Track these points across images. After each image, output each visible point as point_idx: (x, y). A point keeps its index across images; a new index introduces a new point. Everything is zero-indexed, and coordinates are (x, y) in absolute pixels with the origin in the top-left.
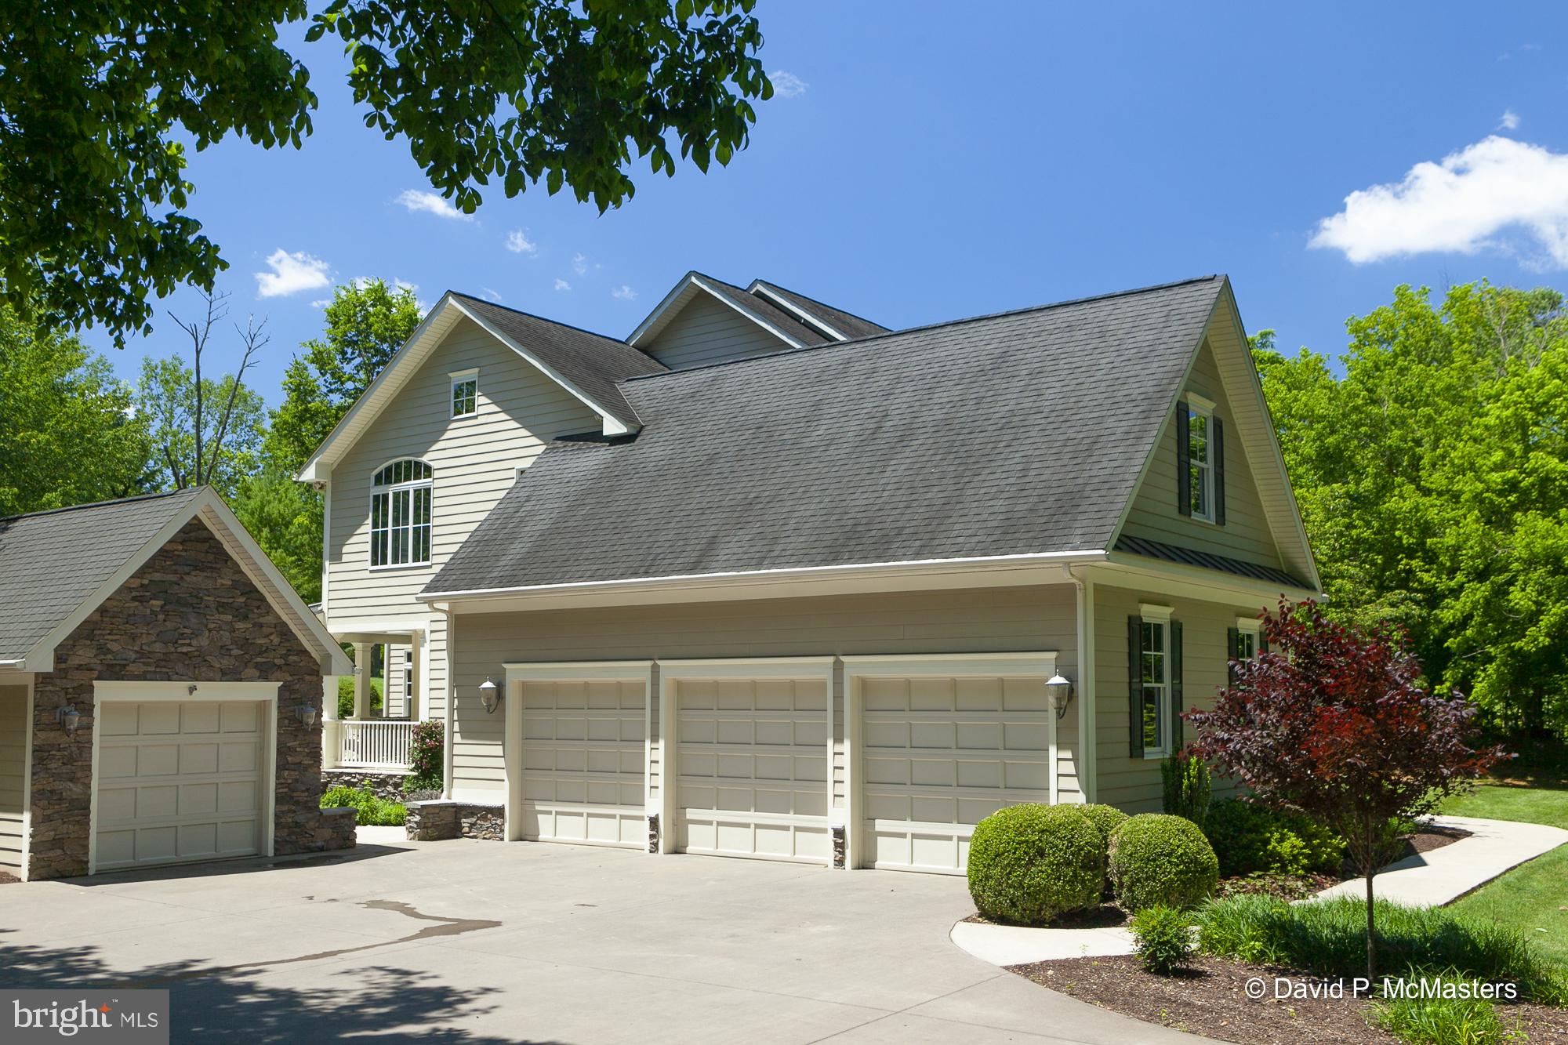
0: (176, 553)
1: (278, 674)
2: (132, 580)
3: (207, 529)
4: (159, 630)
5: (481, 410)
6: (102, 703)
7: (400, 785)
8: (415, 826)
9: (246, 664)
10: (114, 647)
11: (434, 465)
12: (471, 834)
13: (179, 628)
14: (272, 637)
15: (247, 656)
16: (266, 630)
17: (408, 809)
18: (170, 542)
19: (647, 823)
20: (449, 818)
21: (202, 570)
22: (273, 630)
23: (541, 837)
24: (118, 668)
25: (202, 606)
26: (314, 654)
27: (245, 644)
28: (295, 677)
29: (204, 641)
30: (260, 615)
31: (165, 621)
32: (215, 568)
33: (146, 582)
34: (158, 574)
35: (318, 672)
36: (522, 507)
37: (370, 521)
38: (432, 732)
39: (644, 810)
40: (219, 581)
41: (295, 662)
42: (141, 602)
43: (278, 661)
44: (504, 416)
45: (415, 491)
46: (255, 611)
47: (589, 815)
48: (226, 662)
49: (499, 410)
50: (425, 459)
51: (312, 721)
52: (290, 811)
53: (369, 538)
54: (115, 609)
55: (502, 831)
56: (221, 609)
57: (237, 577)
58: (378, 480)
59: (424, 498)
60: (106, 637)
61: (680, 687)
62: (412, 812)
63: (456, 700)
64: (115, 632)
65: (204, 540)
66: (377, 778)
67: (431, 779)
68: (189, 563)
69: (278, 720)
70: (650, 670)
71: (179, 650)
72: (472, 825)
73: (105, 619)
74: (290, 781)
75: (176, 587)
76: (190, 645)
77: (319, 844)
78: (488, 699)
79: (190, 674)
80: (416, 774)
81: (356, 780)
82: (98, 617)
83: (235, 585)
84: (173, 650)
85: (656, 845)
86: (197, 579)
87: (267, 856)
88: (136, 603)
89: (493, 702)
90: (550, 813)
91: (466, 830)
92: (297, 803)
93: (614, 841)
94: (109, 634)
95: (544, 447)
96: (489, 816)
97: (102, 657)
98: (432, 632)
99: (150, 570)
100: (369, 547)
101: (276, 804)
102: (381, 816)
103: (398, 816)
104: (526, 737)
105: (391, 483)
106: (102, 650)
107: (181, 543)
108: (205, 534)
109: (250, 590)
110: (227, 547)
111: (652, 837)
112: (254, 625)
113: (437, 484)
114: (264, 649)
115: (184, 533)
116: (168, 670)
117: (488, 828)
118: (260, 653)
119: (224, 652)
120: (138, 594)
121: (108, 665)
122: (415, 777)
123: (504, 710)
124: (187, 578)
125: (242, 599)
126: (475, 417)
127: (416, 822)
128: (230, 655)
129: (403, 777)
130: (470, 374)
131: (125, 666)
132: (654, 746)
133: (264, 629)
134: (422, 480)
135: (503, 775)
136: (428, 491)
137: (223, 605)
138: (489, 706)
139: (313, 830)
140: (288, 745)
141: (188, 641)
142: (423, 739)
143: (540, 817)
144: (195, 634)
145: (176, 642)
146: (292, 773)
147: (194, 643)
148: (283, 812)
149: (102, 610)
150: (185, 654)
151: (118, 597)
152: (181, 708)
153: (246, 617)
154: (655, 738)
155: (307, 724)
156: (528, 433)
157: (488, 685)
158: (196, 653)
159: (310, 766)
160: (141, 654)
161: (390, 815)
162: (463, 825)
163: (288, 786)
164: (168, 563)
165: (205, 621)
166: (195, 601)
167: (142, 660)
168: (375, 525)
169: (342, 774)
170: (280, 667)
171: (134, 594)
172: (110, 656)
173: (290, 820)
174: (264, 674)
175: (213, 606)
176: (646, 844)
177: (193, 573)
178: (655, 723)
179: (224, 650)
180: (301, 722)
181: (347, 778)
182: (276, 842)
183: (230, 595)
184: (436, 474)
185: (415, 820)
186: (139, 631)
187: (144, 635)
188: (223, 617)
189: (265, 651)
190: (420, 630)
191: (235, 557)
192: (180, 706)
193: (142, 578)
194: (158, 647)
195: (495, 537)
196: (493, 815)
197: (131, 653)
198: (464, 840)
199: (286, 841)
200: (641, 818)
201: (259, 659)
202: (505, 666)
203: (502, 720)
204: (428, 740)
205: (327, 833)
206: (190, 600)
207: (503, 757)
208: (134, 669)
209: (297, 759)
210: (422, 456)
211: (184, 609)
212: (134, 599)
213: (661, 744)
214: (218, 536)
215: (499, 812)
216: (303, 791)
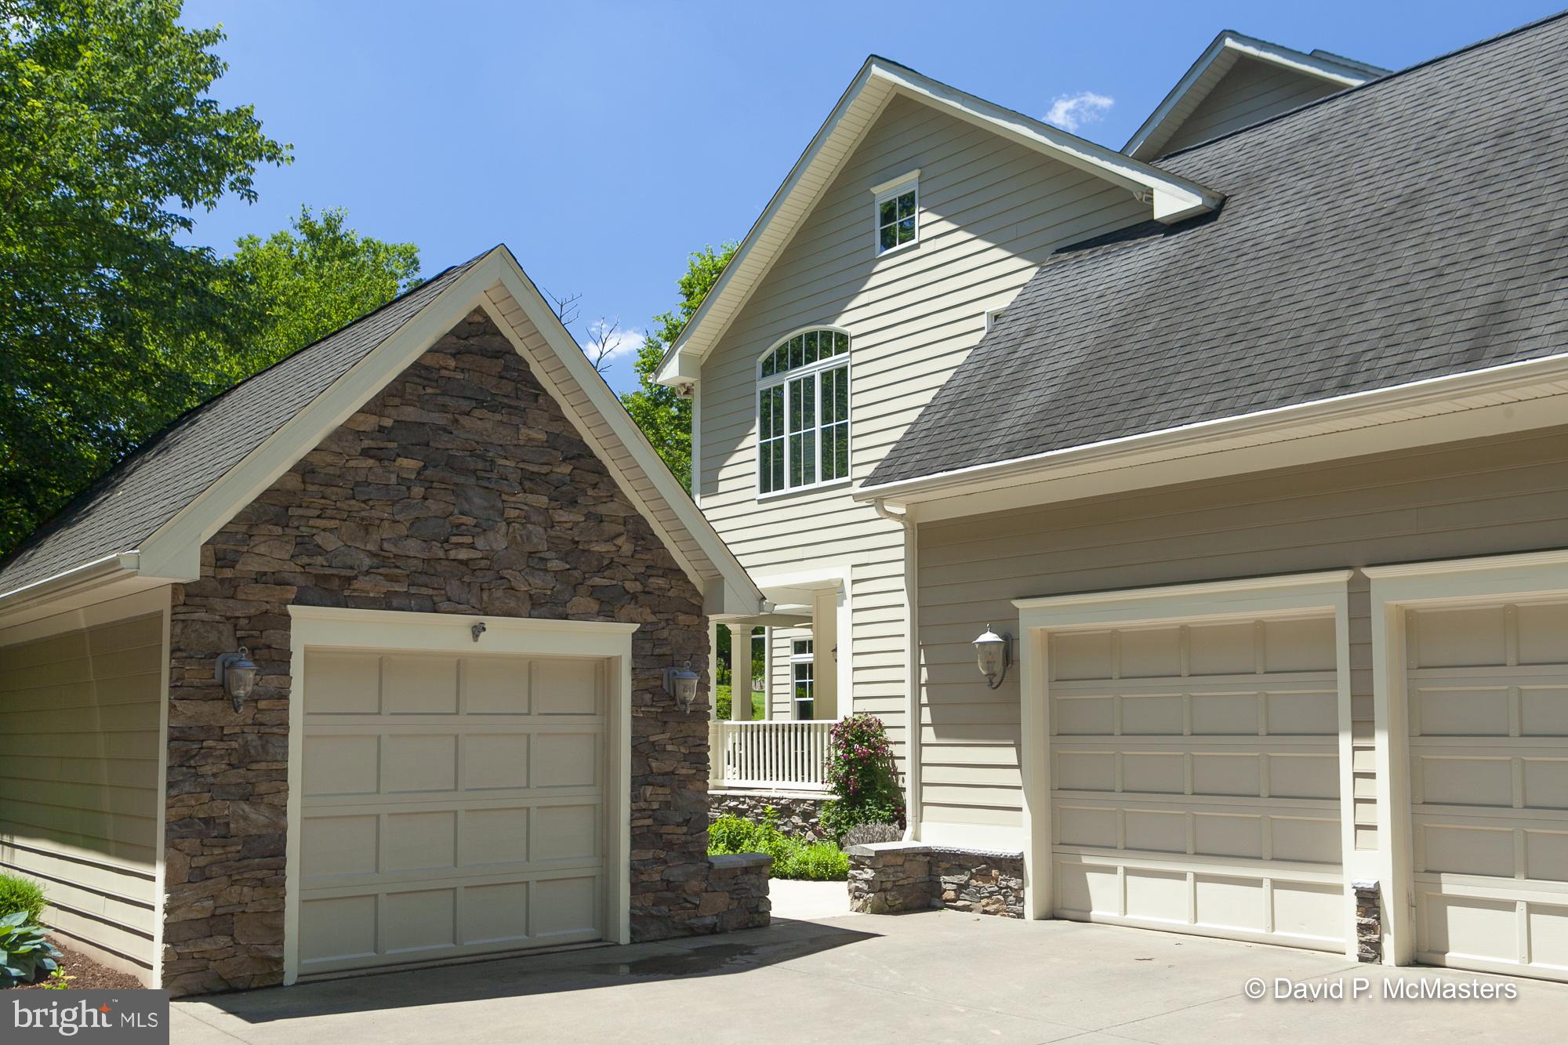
0: (444, 373)
1: (630, 609)
2: (362, 417)
3: (498, 333)
4: (415, 514)
5: (925, 234)
6: (308, 652)
7: (812, 815)
8: (865, 887)
9: (575, 587)
10: (330, 542)
11: (851, 331)
12: (960, 903)
13: (451, 514)
14: (619, 541)
15: (576, 573)
16: (609, 528)
17: (850, 857)
18: (431, 351)
19: (1349, 901)
20: (918, 873)
21: (493, 409)
22: (621, 528)
23: (1095, 914)
24: (336, 582)
25: (494, 475)
26: (693, 577)
27: (573, 551)
28: (660, 616)
29: (498, 542)
30: (598, 501)
31: (425, 498)
32: (516, 408)
33: (388, 422)
34: (410, 409)
35: (700, 608)
36: (1020, 344)
37: (757, 429)
38: (863, 732)
39: (1341, 873)
40: (524, 431)
41: (660, 589)
42: (380, 460)
43: (632, 586)
44: (962, 235)
45: (823, 374)
46: (590, 492)
47: (1199, 878)
48: (540, 583)
49: (954, 227)
50: (838, 325)
51: (691, 696)
52: (658, 861)
53: (756, 453)
54: (331, 470)
55: (1020, 900)
56: (527, 484)
57: (555, 428)
58: (768, 368)
59: (837, 383)
60: (311, 522)
61: (1413, 623)
62: (858, 863)
63: (924, 670)
64: (329, 513)
65: (497, 355)
66: (777, 804)
67: (862, 807)
68: (469, 394)
69: (633, 693)
70: (1345, 588)
71: (453, 554)
72: (961, 888)
73: (310, 488)
74: (655, 806)
75: (446, 437)
76: (472, 546)
77: (708, 921)
78: (989, 664)
79: (473, 601)
80: (835, 798)
81: (745, 807)
82: (295, 483)
83: (553, 441)
84: (441, 554)
85: (1377, 946)
86: (482, 425)
87: (618, 944)
88: (371, 462)
89: (998, 668)
90: (1112, 870)
91: (950, 895)
92: (669, 846)
93: (1260, 931)
94: (319, 517)
95: (1036, 269)
96: (994, 872)
97: (305, 560)
98: (854, 582)
99: (397, 401)
100: (756, 467)
101: (633, 848)
102: (792, 864)
103: (818, 864)
104: (1060, 733)
105: (786, 369)
106: (305, 546)
107: (454, 355)
108: (496, 343)
109: (579, 453)
110: (536, 369)
111: (1363, 928)
112: (588, 516)
113: (857, 358)
114: (606, 562)
115: (458, 337)
116: (431, 592)
117: (992, 894)
118: (600, 570)
119: (534, 563)
120: (372, 444)
121: (317, 576)
122: (838, 803)
123: (1016, 682)
124: (465, 421)
125: (566, 469)
126: (916, 247)
127: (866, 881)
128: (546, 570)
129: (817, 803)
130: (906, 182)
131: (349, 580)
132: (1359, 743)
133: (606, 526)
134: (834, 357)
135: (1019, 798)
136: (842, 372)
137: (532, 477)
138: (992, 675)
139: (697, 894)
140: (653, 739)
141: (468, 540)
142: (848, 743)
143: (1091, 877)
144: (482, 528)
145: (447, 541)
146: (660, 790)
147: (480, 543)
148: (644, 862)
149: (304, 469)
150: (464, 563)
151: (335, 448)
152: (460, 666)
153: (574, 502)
154: (1363, 727)
155: (684, 702)
156: (1005, 254)
157: (989, 637)
158: (484, 563)
159: (689, 778)
160: (381, 558)
161: (806, 863)
162: (944, 886)
163: (653, 814)
164: (429, 390)
165: (500, 505)
166: (480, 465)
167: (381, 570)
168: (765, 433)
169: (724, 798)
170: (634, 597)
171: (366, 443)
172: (320, 560)
173: (657, 877)
174: (607, 609)
175: (514, 477)
176: (1351, 943)
177: (477, 413)
178: (1362, 697)
179: (535, 561)
180: (673, 699)
181: (733, 804)
182: (633, 916)
183: (544, 460)
184: (856, 344)
185: (865, 876)
186: (375, 514)
187: (386, 524)
188: (532, 499)
189: (608, 567)
190: (836, 580)
191: (552, 391)
192: (458, 662)
193: (381, 416)
194: (413, 547)
195: (981, 391)
196: (1002, 871)
197: (362, 556)
198: (948, 913)
199: (652, 916)
200: (1337, 890)
201: (598, 581)
202: (1017, 603)
203: (1014, 701)
204: (856, 746)
205: (721, 901)
206: (472, 463)
207: (1019, 766)
208: (368, 586)
209: (667, 766)
210: (833, 322)
211: (461, 480)
212: (366, 453)
213: (1381, 741)
214: (520, 349)
215: (1013, 866)
216: (679, 825)
